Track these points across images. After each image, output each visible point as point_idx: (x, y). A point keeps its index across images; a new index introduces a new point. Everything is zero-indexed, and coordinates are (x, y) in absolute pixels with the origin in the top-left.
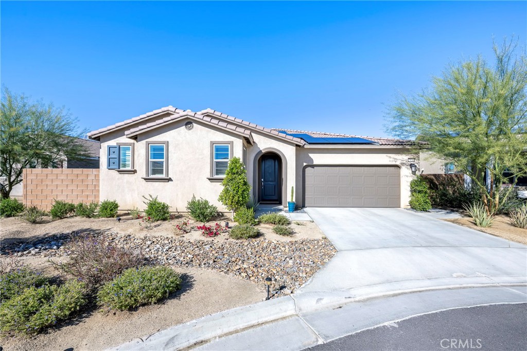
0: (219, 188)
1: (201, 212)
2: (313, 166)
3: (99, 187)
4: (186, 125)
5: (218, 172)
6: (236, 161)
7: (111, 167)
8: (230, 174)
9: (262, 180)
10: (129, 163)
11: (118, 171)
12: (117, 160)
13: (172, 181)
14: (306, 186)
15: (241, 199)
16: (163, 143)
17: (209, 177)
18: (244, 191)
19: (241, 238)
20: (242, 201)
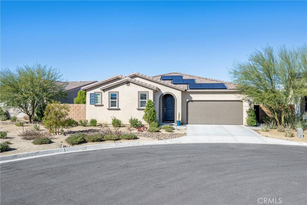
0: (143, 113)
1: (135, 124)
2: (192, 101)
3: (86, 112)
4: (127, 84)
5: (141, 106)
6: (150, 101)
7: (91, 103)
8: (148, 107)
9: (165, 109)
10: (100, 101)
11: (95, 105)
12: (94, 100)
13: (120, 110)
14: (188, 112)
15: (152, 118)
16: (117, 92)
17: (138, 108)
18: (154, 114)
19: (152, 132)
20: (153, 119)
